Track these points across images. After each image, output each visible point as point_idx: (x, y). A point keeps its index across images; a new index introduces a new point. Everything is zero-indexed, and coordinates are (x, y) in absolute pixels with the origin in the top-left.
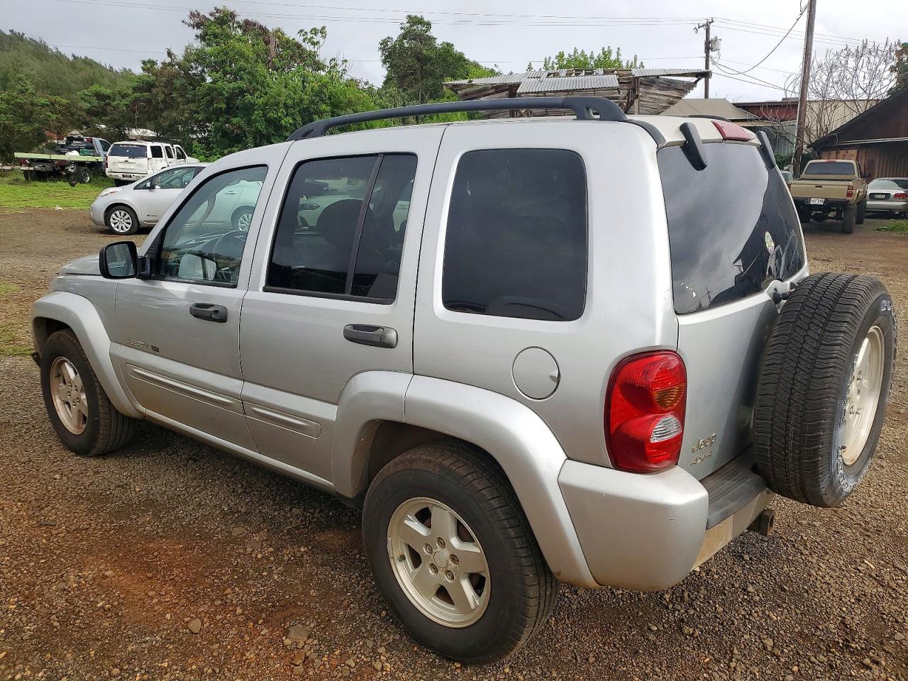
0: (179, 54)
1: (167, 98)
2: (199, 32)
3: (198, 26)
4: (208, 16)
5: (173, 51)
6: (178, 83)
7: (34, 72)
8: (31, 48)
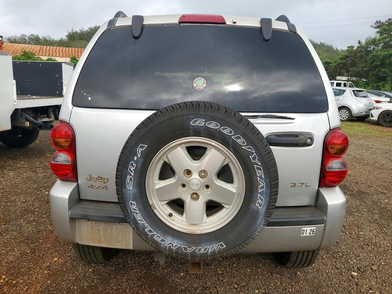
0: (363, 42)
1: (353, 62)
2: (378, 30)
3: (378, 27)
4: (384, 22)
5: (361, 41)
6: (359, 55)
7: (323, 58)
8: (326, 48)
